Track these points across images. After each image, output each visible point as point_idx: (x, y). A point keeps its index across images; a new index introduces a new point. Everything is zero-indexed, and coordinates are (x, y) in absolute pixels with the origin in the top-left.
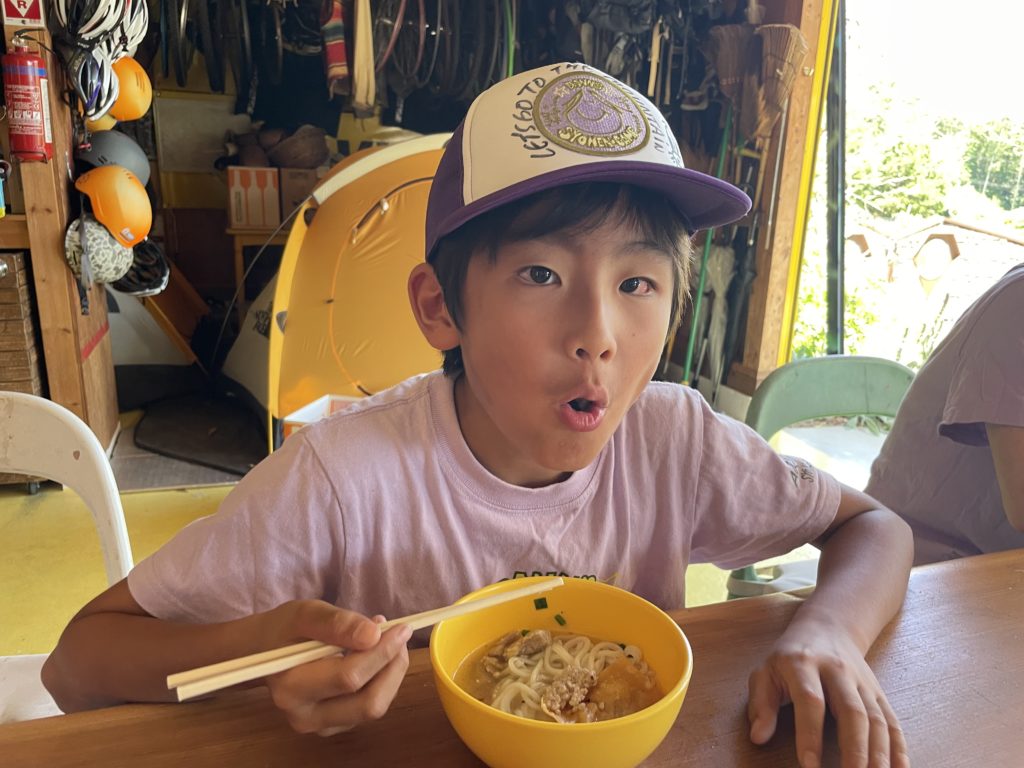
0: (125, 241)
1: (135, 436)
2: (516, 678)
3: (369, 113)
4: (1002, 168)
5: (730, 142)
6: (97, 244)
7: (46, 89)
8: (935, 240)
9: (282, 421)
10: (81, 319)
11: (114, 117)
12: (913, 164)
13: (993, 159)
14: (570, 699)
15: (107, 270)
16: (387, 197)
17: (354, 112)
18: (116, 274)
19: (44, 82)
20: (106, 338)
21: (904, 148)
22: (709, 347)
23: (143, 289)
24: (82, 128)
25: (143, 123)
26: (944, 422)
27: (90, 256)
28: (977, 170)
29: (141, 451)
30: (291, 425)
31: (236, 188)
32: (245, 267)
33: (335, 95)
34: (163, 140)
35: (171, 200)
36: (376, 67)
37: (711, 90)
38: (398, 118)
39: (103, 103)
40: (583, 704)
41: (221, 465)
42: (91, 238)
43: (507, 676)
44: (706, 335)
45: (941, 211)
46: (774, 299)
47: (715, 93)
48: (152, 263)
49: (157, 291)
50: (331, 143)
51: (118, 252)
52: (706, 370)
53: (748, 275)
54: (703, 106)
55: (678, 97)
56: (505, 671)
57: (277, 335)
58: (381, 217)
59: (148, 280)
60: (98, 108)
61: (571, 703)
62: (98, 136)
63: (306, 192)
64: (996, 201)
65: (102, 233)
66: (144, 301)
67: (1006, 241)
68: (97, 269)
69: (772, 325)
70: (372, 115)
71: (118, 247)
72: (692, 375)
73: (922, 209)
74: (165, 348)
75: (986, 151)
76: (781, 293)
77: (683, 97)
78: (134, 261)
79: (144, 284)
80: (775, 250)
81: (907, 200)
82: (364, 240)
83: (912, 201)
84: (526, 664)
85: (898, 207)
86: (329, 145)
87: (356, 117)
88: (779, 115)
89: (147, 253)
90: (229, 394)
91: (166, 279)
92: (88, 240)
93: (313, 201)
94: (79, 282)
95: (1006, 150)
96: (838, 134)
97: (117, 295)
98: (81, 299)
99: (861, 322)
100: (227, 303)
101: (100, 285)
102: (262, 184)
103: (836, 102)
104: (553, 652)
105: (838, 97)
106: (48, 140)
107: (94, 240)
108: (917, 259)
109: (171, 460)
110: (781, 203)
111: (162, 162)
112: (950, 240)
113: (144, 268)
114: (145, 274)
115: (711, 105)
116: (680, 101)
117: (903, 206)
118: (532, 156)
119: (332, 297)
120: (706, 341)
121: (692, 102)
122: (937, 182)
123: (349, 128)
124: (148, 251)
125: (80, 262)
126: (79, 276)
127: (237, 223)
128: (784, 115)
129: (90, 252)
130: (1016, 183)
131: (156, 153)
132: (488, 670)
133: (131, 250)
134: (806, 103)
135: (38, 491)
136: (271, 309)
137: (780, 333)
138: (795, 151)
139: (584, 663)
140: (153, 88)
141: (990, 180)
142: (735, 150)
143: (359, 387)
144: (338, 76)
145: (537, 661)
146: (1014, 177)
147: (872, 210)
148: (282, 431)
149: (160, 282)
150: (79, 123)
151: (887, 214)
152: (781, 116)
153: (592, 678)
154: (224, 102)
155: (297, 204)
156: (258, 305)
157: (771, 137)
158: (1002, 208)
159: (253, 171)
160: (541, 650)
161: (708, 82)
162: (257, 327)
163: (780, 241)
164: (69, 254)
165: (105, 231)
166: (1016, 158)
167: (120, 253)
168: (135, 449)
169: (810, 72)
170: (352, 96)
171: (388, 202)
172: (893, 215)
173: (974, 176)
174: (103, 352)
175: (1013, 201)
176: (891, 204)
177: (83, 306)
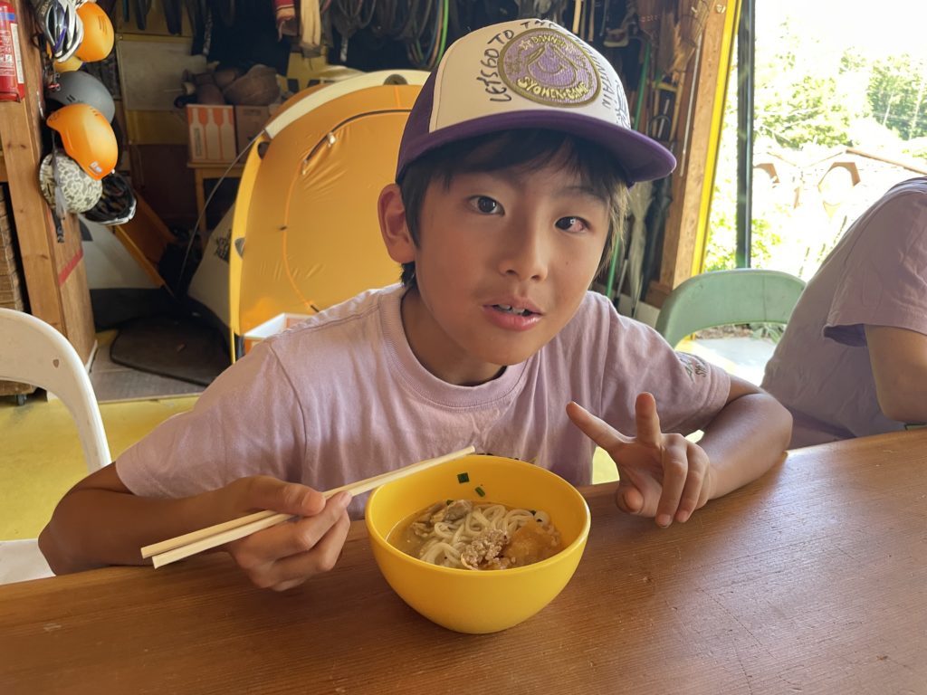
0: (95, 175)
1: (111, 353)
2: (441, 539)
3: (316, 53)
4: (901, 102)
5: (649, 76)
6: (69, 177)
7: (16, 33)
8: (839, 167)
9: (243, 337)
10: (57, 246)
11: (79, 59)
12: (820, 98)
13: (893, 93)
14: (486, 554)
15: (79, 201)
16: (333, 131)
17: (301, 51)
18: (88, 204)
19: (14, 26)
20: (80, 263)
21: (812, 82)
22: (629, 267)
23: (112, 218)
24: (51, 69)
25: (107, 65)
26: (828, 325)
27: (63, 188)
28: (879, 103)
29: (117, 366)
30: (250, 340)
31: (195, 125)
32: (206, 196)
33: (284, 35)
34: (126, 80)
35: (135, 137)
36: (321, 9)
37: (631, 27)
38: (343, 57)
39: (69, 45)
40: (498, 559)
41: (190, 377)
42: (63, 172)
43: (433, 537)
44: (627, 256)
45: (845, 142)
46: (688, 223)
47: (635, 30)
48: (120, 194)
49: (125, 220)
50: (281, 81)
51: (88, 183)
52: (626, 289)
53: (665, 201)
54: (624, 43)
55: (601, 34)
56: (432, 534)
57: (236, 260)
58: (329, 150)
59: (118, 211)
60: (65, 51)
61: (487, 558)
62: (65, 77)
63: (260, 127)
64: (895, 132)
65: (72, 167)
66: (114, 229)
67: (902, 168)
68: (70, 200)
69: (686, 246)
70: (318, 54)
71: (88, 179)
72: (614, 293)
73: (828, 140)
74: (134, 273)
75: (887, 85)
76: (694, 216)
77: (605, 34)
78: (103, 193)
79: (114, 214)
80: (689, 177)
81: (814, 132)
82: (312, 172)
83: (819, 132)
84: (449, 528)
85: (806, 138)
86: (279, 83)
87: (303, 56)
88: (693, 50)
89: (115, 186)
90: (195, 314)
91: (133, 209)
92: (60, 173)
93: (266, 135)
94: (53, 212)
95: (906, 84)
96: (748, 68)
97: (89, 224)
98: (57, 228)
99: (767, 243)
100: (190, 232)
101: (73, 215)
102: (219, 121)
103: (746, 37)
104: (473, 518)
105: (748, 32)
106: (21, 81)
107: (66, 173)
108: (821, 186)
109: (144, 374)
110: (695, 133)
111: (126, 102)
112: (851, 167)
113: (113, 199)
114: (113, 205)
115: (631, 42)
116: (603, 39)
117: (811, 137)
118: (491, 100)
119: (285, 224)
120: (626, 262)
121: (614, 39)
122: (841, 114)
123: (298, 66)
124: (116, 183)
125: (54, 194)
126: (53, 207)
127: (196, 157)
128: (698, 51)
129: (63, 184)
130: (913, 115)
131: (120, 93)
132: (417, 533)
133: (100, 182)
134: (718, 39)
135: (25, 402)
136: (230, 236)
137: (693, 253)
138: (708, 84)
139: (498, 525)
140: (115, 32)
141: (890, 113)
142: (654, 84)
143: (312, 307)
144: (286, 17)
145: (459, 525)
146: (912, 110)
147: (781, 141)
148: (243, 348)
149: (128, 212)
150: (48, 65)
151: (795, 144)
152: (695, 51)
153: (505, 537)
154: (182, 44)
155: (251, 139)
156: (218, 232)
157: (686, 72)
158: (901, 139)
159: (210, 109)
160: (463, 516)
161: (629, 20)
162: (218, 253)
163: (694, 169)
164: (43, 187)
165: (76, 165)
166: (914, 92)
167: (90, 185)
168: (110, 364)
169: (722, 10)
170: (299, 36)
171: (335, 135)
172: (801, 145)
173: (875, 109)
174: (79, 278)
175: (911, 131)
176: (800, 136)
177: (58, 235)
